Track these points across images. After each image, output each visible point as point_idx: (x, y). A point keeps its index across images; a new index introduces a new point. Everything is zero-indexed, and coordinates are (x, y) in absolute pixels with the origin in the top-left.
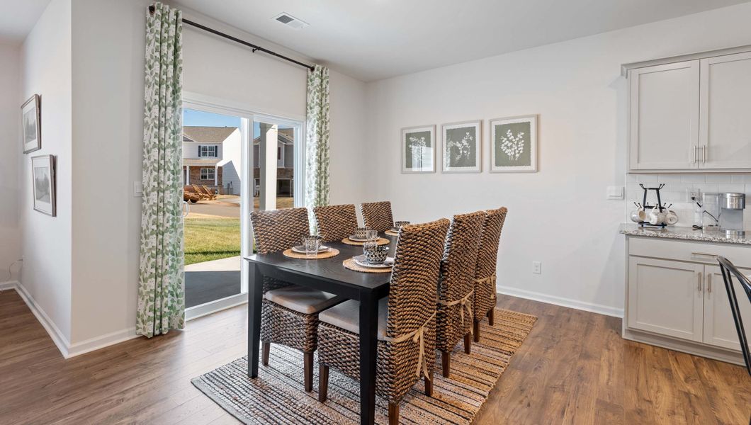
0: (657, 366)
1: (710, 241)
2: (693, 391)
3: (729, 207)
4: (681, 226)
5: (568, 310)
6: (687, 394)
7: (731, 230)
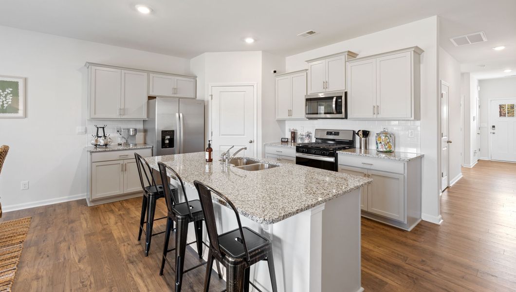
0: (107, 210)
1: (126, 150)
2: (122, 213)
3: (131, 134)
4: (113, 145)
5: (52, 206)
6: (120, 215)
7: (132, 144)
